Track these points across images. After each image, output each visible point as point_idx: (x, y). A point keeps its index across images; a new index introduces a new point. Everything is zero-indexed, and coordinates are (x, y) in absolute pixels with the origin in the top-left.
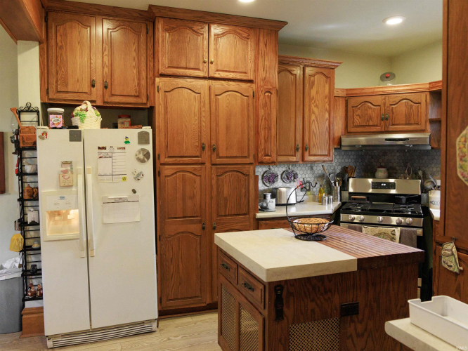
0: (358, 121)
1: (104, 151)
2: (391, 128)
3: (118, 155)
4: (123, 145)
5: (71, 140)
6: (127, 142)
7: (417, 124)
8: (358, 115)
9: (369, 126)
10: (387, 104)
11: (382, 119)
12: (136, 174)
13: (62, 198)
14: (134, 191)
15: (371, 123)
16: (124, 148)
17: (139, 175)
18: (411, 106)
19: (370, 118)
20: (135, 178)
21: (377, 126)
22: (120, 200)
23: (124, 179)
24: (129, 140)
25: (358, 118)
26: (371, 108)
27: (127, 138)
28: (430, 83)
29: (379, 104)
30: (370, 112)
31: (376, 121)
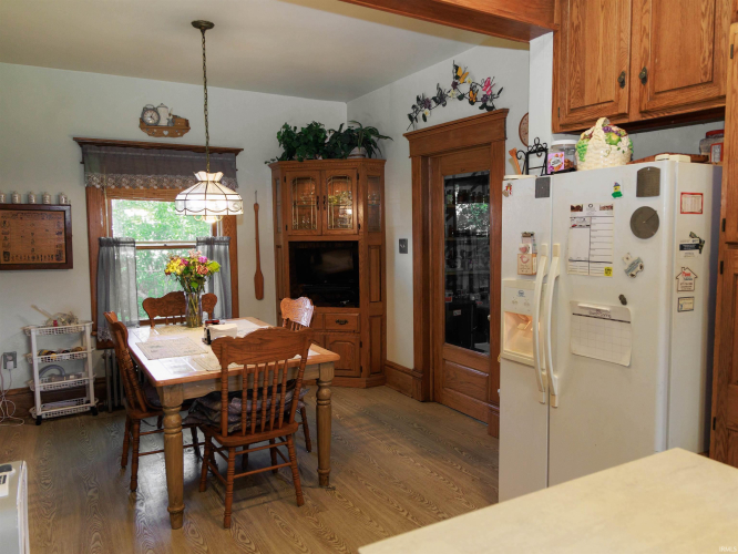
1: (578, 214)
3: (601, 222)
4: (610, 201)
5: (537, 197)
6: (617, 195)
12: (629, 262)
13: (521, 294)
14: (623, 300)
16: (611, 207)
17: (633, 265)
20: (627, 272)
22: (597, 314)
23: (608, 271)
24: (620, 189)
27: (617, 185)
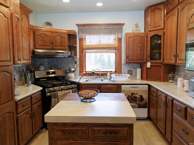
0: (40, 43)
2: (55, 48)
7: (64, 47)
8: (40, 40)
9: (45, 46)
10: (53, 37)
11: (51, 43)
15: (46, 45)
18: (62, 39)
19: (46, 42)
21: (49, 46)
25: (40, 41)
26: (46, 37)
28: (68, 31)
29: (50, 36)
30: (46, 39)
31: (48, 44)
